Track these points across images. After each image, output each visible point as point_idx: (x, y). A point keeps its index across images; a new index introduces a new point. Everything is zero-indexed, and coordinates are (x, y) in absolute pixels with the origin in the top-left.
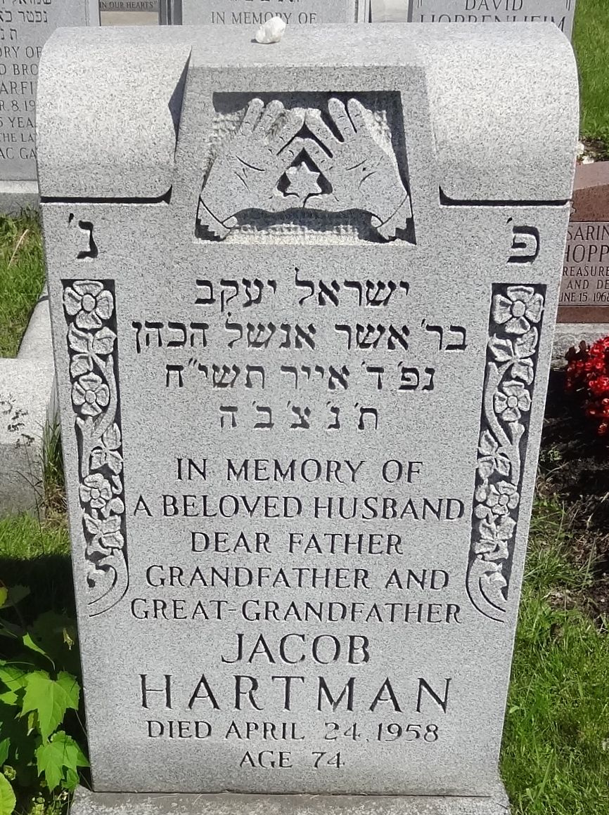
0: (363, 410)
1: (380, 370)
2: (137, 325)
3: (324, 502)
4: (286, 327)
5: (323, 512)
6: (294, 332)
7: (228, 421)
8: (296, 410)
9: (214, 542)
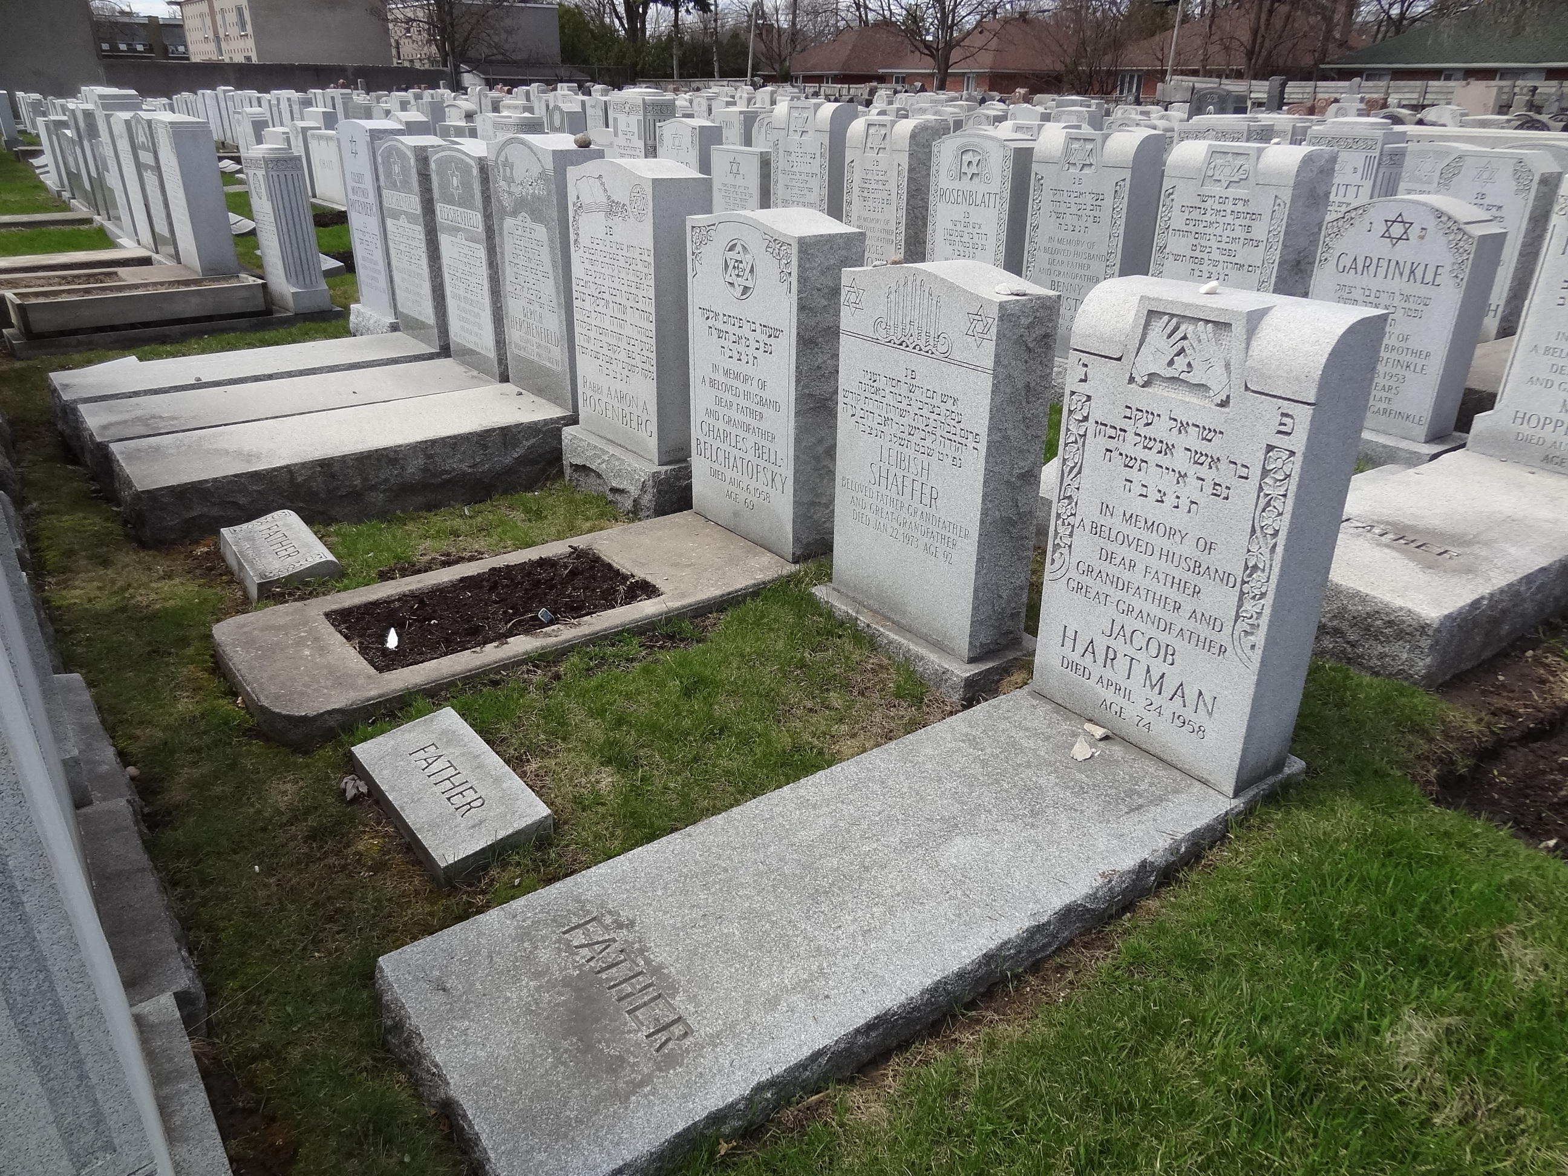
0: (1192, 502)
1: (1203, 480)
2: (1097, 422)
3: (1165, 552)
4: (1161, 442)
5: (1164, 558)
6: (1164, 447)
7: (1127, 488)
8: (1160, 491)
9: (1110, 557)
